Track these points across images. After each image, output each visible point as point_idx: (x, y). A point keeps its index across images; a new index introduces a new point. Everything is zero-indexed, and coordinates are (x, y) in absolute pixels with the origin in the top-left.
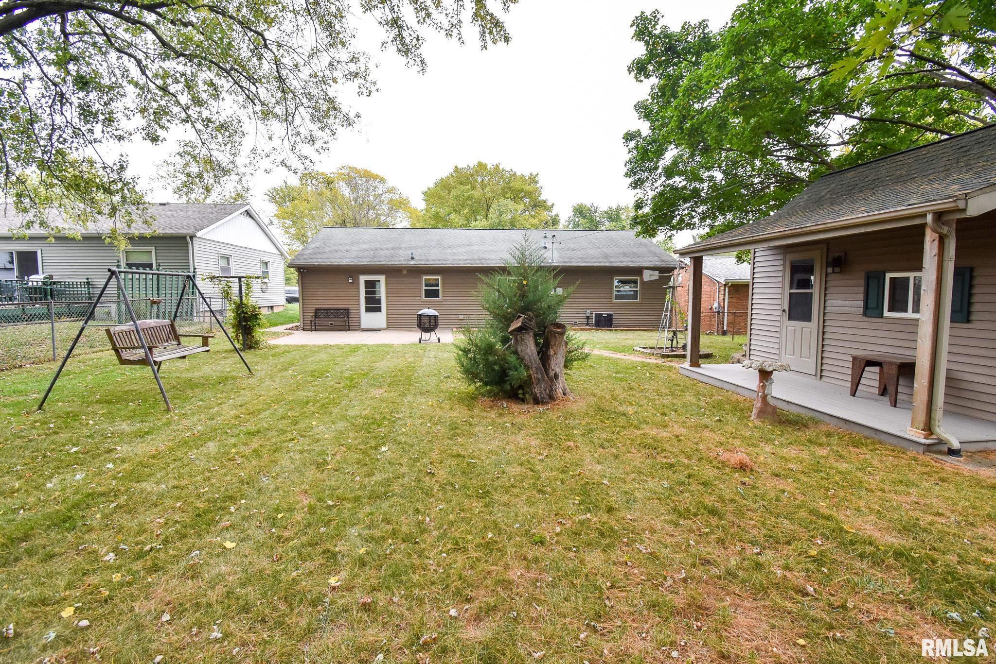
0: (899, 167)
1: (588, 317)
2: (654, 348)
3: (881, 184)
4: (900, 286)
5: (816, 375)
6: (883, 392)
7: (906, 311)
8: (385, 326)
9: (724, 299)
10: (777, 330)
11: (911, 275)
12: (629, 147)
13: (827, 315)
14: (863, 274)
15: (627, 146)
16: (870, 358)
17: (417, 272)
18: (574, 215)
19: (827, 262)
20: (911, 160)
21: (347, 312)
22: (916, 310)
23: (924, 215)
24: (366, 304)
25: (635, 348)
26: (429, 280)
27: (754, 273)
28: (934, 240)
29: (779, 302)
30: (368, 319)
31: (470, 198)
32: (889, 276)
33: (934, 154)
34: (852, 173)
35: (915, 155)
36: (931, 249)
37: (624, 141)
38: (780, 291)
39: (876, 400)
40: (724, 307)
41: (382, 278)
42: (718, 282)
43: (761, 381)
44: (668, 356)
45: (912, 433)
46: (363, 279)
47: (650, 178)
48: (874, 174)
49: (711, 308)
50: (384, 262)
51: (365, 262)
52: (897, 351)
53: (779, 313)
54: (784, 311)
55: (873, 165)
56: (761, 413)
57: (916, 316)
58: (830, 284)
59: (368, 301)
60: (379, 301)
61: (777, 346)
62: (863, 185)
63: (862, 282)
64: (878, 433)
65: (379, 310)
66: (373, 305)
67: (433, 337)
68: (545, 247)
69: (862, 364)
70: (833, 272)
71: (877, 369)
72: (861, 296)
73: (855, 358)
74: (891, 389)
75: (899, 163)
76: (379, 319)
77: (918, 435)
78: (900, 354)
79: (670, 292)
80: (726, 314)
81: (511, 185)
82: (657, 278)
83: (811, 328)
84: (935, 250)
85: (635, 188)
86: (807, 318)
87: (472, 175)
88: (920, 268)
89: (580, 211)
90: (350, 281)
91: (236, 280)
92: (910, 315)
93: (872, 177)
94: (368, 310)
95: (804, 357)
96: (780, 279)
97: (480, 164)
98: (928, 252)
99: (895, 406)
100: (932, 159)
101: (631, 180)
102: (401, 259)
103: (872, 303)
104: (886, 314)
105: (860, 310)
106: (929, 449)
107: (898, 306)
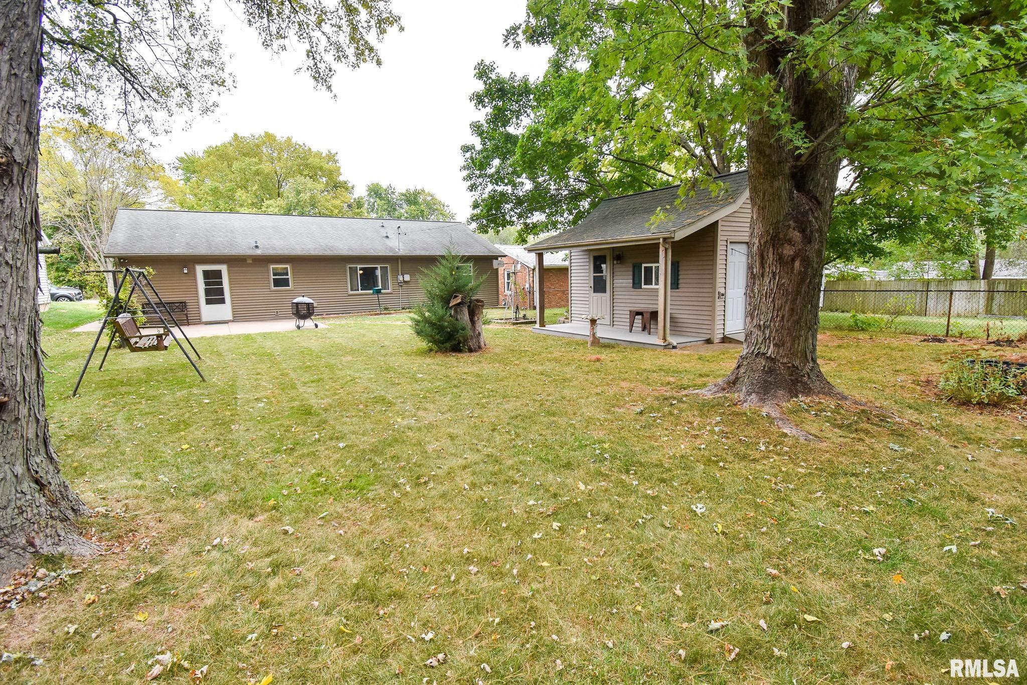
2: (503, 319)
4: (648, 270)
5: (611, 325)
6: (644, 328)
7: (652, 284)
8: (231, 318)
10: (587, 299)
11: (654, 265)
12: (466, 157)
13: (614, 288)
14: (631, 265)
15: (464, 156)
16: (638, 311)
17: (263, 261)
19: (613, 257)
21: (183, 305)
22: (657, 284)
23: (659, 239)
24: (206, 295)
26: (277, 269)
28: (663, 250)
29: (587, 282)
30: (208, 311)
31: (257, 173)
32: (644, 265)
36: (662, 254)
37: (462, 152)
38: (588, 275)
39: (641, 331)
40: (533, 287)
41: (224, 268)
42: (527, 266)
43: (591, 328)
45: (658, 342)
46: (200, 269)
50: (227, 251)
51: (202, 251)
52: (651, 306)
53: (586, 289)
54: (591, 287)
56: (593, 344)
57: (657, 287)
58: (615, 270)
59: (208, 292)
60: (221, 292)
61: (587, 310)
63: (631, 269)
65: (222, 301)
66: (215, 296)
67: (308, 324)
68: (387, 237)
69: (634, 315)
70: (616, 264)
71: (640, 317)
72: (631, 277)
73: (630, 311)
74: (647, 327)
76: (224, 311)
78: (651, 308)
80: (535, 293)
81: (309, 162)
83: (606, 296)
84: (664, 255)
86: (604, 291)
87: (258, 146)
88: (658, 262)
89: (375, 191)
90: (186, 271)
91: (111, 274)
92: (653, 286)
94: (208, 302)
96: (587, 267)
97: (267, 135)
99: (650, 332)
101: (469, 183)
102: (243, 247)
103: (637, 281)
104: (643, 286)
105: (631, 285)
106: (665, 347)
107: (648, 281)
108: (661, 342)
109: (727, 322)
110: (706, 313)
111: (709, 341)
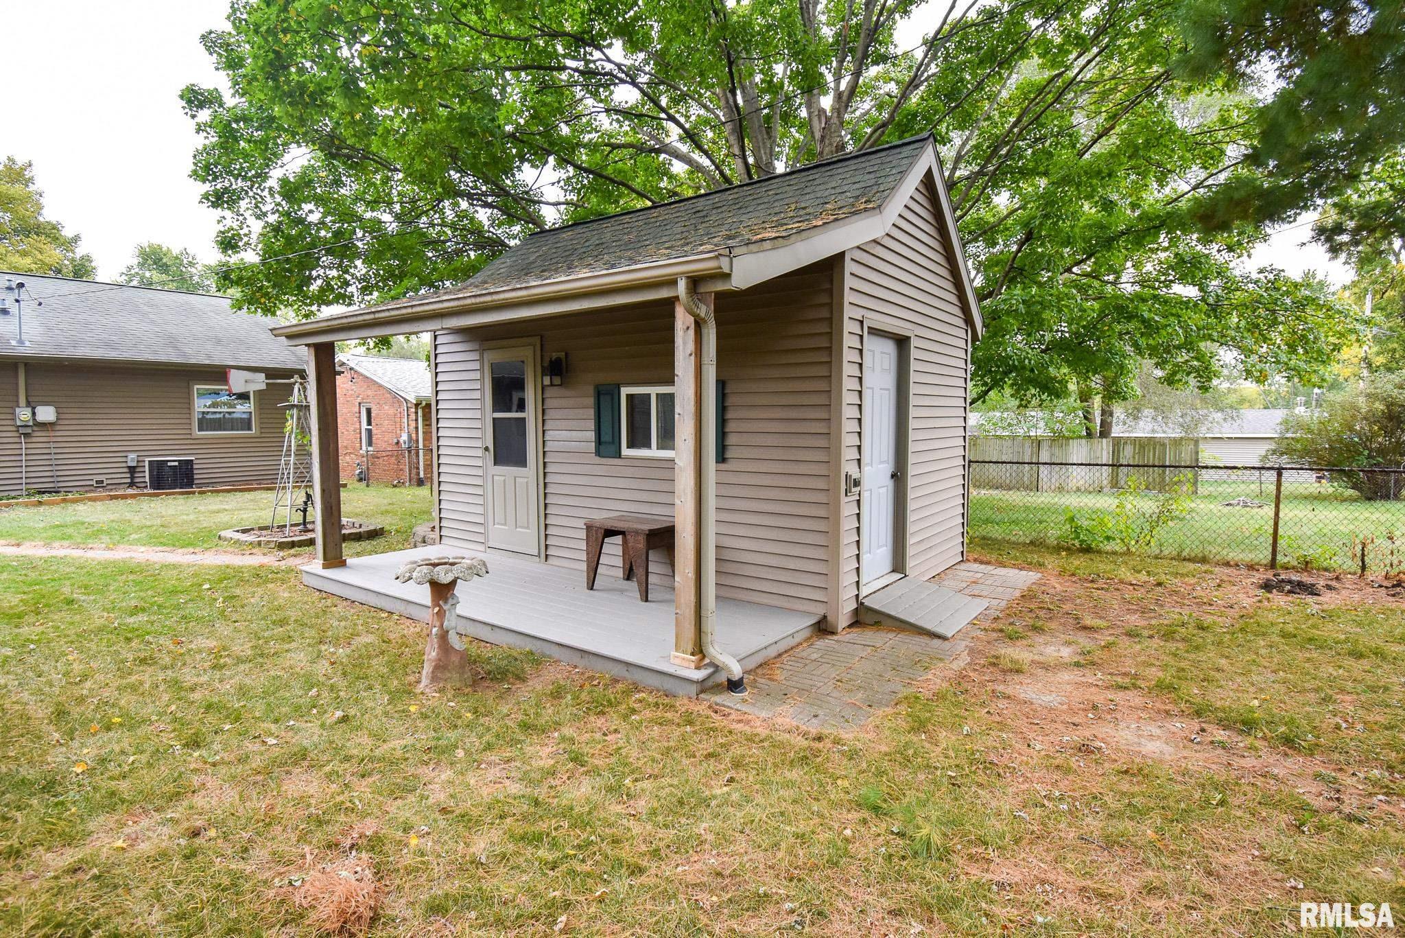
0: (626, 231)
1: (132, 470)
2: (266, 528)
3: (606, 251)
4: (638, 406)
5: (539, 556)
6: (629, 575)
7: (648, 446)
9: (417, 428)
10: (479, 481)
11: (653, 391)
12: (197, 120)
13: (548, 455)
14: (591, 390)
15: (193, 117)
16: (610, 525)
18: (141, 265)
19: (542, 366)
20: (640, 223)
22: (664, 445)
23: (672, 282)
25: (223, 533)
27: (437, 383)
28: (688, 328)
29: (478, 434)
32: (624, 391)
33: (667, 217)
34: (569, 233)
35: (644, 217)
36: (685, 343)
37: (183, 103)
38: (478, 414)
39: (622, 591)
40: (417, 441)
42: (405, 400)
43: (436, 602)
44: (293, 545)
45: (677, 661)
47: (251, 194)
48: (596, 237)
49: (398, 443)
53: (480, 453)
54: (487, 449)
55: (595, 225)
56: (440, 671)
57: (662, 454)
58: (549, 403)
61: (480, 510)
62: (584, 250)
63: (591, 401)
64: (631, 669)
69: (600, 534)
70: (552, 385)
71: (618, 539)
72: (591, 424)
73: (589, 528)
74: (639, 571)
75: (626, 226)
77: (686, 664)
78: (654, 516)
79: (292, 417)
80: (421, 452)
82: (263, 387)
83: (526, 476)
84: (691, 346)
85: (215, 205)
86: (521, 461)
88: (669, 376)
92: (654, 452)
93: (595, 241)
95: (520, 527)
96: (477, 395)
98: (681, 348)
99: (647, 600)
100: (665, 223)
101: (207, 187)
103: (606, 437)
104: (625, 451)
105: (592, 447)
106: (704, 687)
107: (639, 438)
108: (684, 666)
109: (865, 558)
110: (810, 539)
111: (823, 628)
